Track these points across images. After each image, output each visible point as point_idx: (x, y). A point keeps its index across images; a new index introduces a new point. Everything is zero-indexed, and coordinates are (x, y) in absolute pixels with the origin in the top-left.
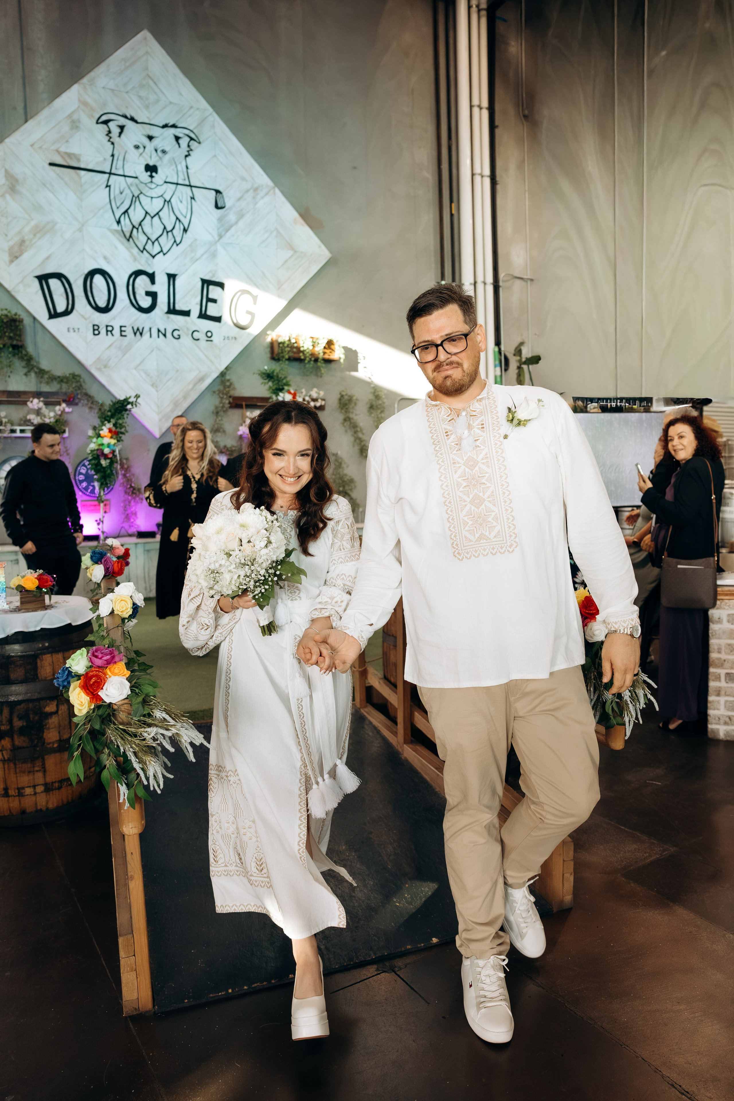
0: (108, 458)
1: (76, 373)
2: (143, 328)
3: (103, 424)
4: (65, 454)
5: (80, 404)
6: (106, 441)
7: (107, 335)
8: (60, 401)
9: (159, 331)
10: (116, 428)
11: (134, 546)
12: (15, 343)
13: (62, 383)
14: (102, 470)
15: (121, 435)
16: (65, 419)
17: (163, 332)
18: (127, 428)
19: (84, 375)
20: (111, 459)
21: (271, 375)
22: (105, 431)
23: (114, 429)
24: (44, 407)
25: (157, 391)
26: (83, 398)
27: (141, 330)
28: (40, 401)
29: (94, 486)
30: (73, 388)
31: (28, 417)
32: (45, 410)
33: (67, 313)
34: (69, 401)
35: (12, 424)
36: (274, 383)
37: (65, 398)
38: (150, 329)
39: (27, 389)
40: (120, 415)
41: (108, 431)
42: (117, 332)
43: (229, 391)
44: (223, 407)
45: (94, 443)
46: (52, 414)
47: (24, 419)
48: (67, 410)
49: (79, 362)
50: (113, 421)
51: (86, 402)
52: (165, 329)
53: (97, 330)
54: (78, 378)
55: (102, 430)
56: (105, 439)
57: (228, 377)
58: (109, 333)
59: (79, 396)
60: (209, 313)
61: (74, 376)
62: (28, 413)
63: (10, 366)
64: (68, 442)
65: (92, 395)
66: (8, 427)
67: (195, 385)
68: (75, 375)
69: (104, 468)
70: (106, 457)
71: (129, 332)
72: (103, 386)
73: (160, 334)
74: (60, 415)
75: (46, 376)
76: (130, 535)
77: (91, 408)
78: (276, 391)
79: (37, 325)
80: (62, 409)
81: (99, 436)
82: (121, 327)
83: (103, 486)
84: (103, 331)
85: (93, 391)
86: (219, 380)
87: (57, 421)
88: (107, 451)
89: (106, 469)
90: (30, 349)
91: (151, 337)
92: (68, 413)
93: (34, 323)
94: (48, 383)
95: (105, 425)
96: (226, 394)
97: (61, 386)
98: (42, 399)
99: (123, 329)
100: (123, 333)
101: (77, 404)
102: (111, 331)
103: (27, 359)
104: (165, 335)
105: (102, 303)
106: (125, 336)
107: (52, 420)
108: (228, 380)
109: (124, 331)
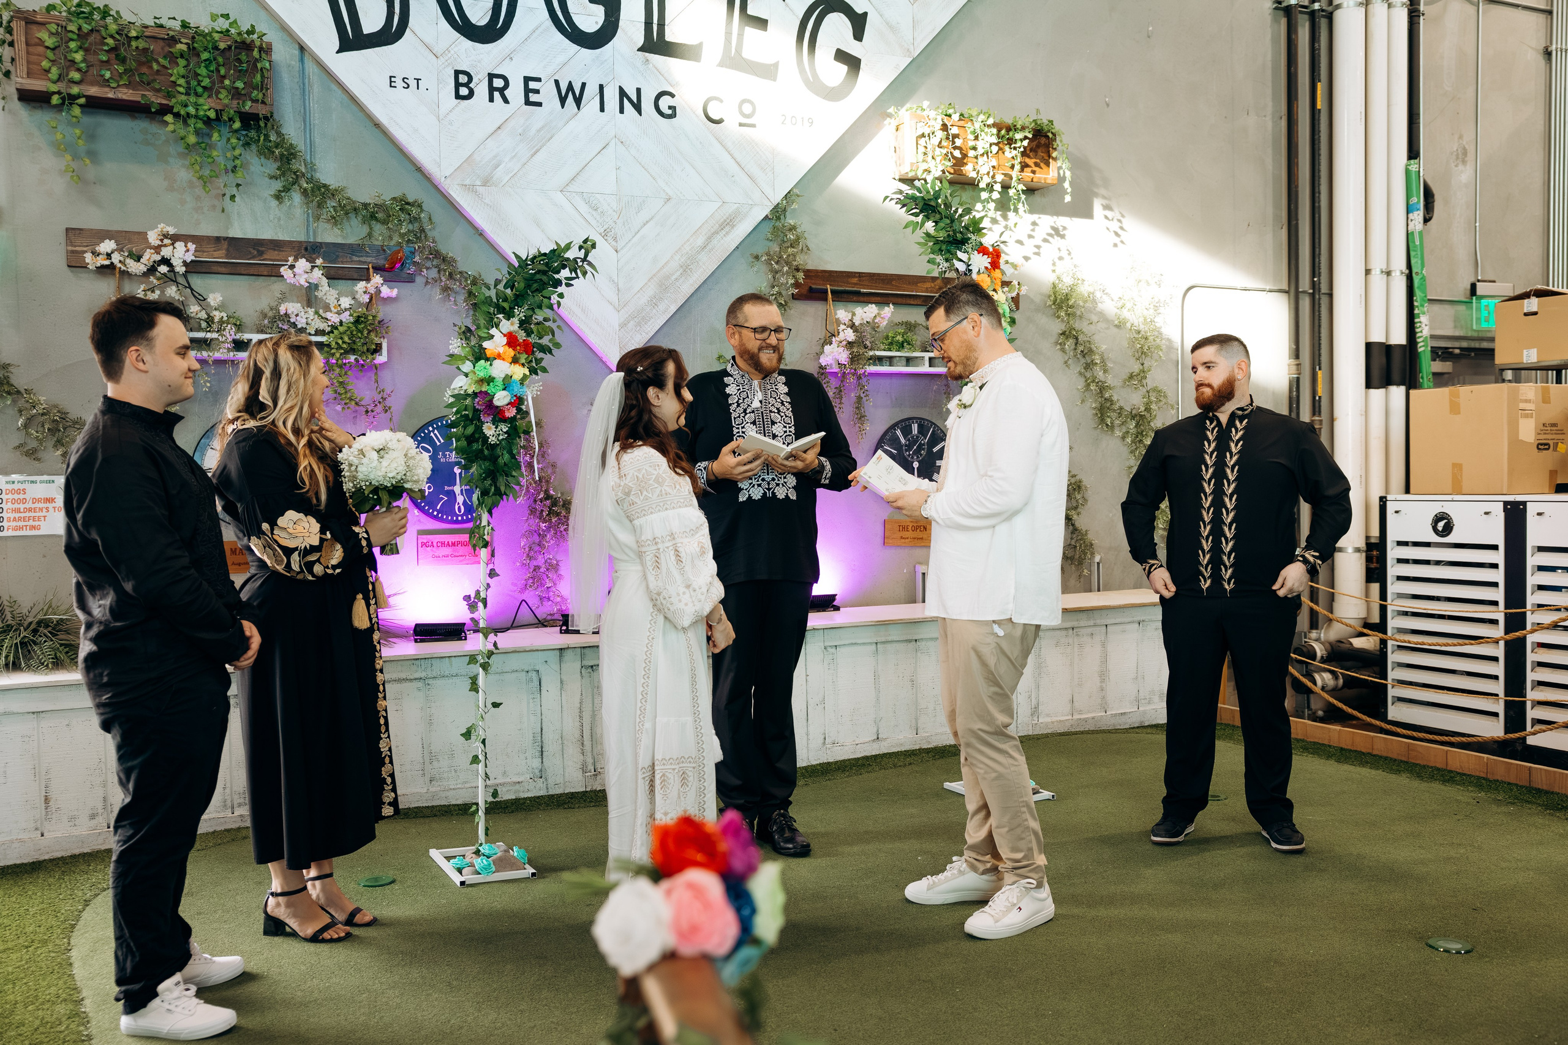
0: (505, 420)
1: (411, 200)
2: (584, 85)
3: (492, 323)
4: (379, 408)
5: (419, 280)
6: (500, 369)
7: (491, 100)
8: (368, 269)
9: (623, 93)
10: (529, 333)
11: (558, 652)
12: (248, 106)
13: (374, 222)
14: (486, 452)
15: (539, 355)
16: (379, 317)
17: (635, 100)
18: (559, 337)
19: (431, 204)
20: (513, 419)
21: (933, 203)
22: (496, 343)
23: (521, 336)
24: (325, 281)
25: (617, 251)
26: (429, 264)
27: (577, 93)
28: (313, 267)
29: (452, 495)
30: (402, 236)
31: (282, 311)
32: (327, 292)
33: (388, 36)
34: (391, 269)
35: (239, 327)
36: (941, 225)
37: (381, 262)
38: (601, 87)
39: (281, 236)
40: (538, 298)
41: (505, 340)
42: (516, 92)
43: (794, 255)
44: (780, 294)
45: (466, 375)
46: (346, 302)
47: (271, 314)
48: (385, 291)
49: (419, 169)
50: (520, 313)
51: (433, 273)
52: (639, 90)
53: (466, 85)
54: (414, 211)
55: (492, 337)
56: (497, 363)
57: (791, 221)
58: (496, 94)
59: (417, 259)
60: (746, 54)
61: (404, 204)
62: (283, 299)
63: (234, 169)
64: (386, 376)
65: (450, 255)
66: (226, 333)
67: (709, 239)
68: (408, 203)
69: (493, 447)
70: (498, 415)
71: (547, 94)
72: (480, 234)
73: (626, 101)
74: (368, 305)
75: (331, 203)
76: (542, 623)
77: (446, 289)
78: (944, 247)
79: (310, 67)
80: (372, 291)
81: (479, 355)
82: (527, 80)
83: (489, 501)
84: (481, 89)
85: (454, 244)
86: (768, 227)
87: (357, 321)
88: (501, 398)
89: (498, 451)
90: (291, 130)
91: (602, 109)
92: (389, 300)
93: (302, 60)
94: (334, 220)
95: (497, 326)
96: (787, 263)
97: (371, 229)
98: (319, 262)
99: (532, 85)
100: (533, 98)
101: (410, 279)
102: (502, 91)
103: (282, 155)
104: (638, 107)
105: (478, 12)
106: (539, 104)
107: (346, 317)
108: (793, 228)
109: (537, 92)
